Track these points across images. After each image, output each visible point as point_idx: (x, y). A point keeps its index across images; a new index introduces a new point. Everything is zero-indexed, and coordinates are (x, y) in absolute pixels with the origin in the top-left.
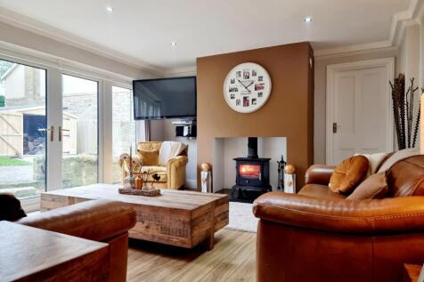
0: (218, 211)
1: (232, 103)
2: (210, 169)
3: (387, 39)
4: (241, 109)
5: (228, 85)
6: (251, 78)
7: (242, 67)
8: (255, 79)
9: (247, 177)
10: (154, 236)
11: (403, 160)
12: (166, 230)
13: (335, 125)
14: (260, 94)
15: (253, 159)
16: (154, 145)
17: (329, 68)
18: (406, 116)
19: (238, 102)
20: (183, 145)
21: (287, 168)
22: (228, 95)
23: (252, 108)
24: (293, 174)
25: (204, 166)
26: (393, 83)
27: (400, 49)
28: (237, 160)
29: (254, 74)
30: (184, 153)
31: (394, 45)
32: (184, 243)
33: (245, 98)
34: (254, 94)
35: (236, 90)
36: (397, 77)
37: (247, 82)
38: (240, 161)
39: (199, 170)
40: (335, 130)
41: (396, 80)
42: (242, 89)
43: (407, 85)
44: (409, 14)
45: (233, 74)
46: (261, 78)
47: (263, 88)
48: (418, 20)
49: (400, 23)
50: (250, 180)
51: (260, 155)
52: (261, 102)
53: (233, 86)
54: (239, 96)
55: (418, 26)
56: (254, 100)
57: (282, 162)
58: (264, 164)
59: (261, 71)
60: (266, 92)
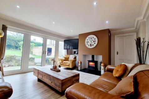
0: (74, 79)
1: (87, 46)
2: (81, 63)
3: (134, 27)
4: (90, 47)
5: (86, 41)
6: (92, 39)
7: (90, 36)
8: (94, 39)
9: (91, 66)
10: (53, 86)
11: (142, 71)
12: (56, 84)
13: (117, 52)
14: (95, 43)
15: (93, 61)
16: (68, 56)
17: (115, 36)
18: (141, 51)
19: (89, 45)
20: (75, 56)
21: (102, 64)
22: (86, 43)
23: (92, 47)
24: (104, 66)
25: (79, 62)
26: (136, 40)
27: (139, 30)
28: (88, 61)
29: (93, 38)
30: (75, 58)
31: (136, 28)
32: (60, 90)
33: (91, 44)
34: (93, 43)
35: (88, 42)
36: (138, 38)
37: (91, 40)
38: (89, 61)
39: (78, 63)
40: (117, 54)
41: (137, 39)
42: (90, 42)
43: (142, 40)
44: (142, 18)
45: (87, 38)
46: (95, 39)
47: (95, 41)
48: (145, 20)
49: (138, 21)
50: (92, 67)
51: (95, 60)
52: (95, 45)
53: (88, 41)
54: (89, 44)
55: (145, 21)
56: (93, 45)
57: (101, 62)
58: (96, 63)
59: (95, 37)
60: (96, 43)
